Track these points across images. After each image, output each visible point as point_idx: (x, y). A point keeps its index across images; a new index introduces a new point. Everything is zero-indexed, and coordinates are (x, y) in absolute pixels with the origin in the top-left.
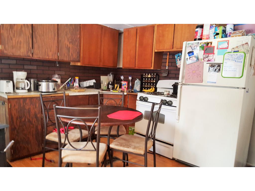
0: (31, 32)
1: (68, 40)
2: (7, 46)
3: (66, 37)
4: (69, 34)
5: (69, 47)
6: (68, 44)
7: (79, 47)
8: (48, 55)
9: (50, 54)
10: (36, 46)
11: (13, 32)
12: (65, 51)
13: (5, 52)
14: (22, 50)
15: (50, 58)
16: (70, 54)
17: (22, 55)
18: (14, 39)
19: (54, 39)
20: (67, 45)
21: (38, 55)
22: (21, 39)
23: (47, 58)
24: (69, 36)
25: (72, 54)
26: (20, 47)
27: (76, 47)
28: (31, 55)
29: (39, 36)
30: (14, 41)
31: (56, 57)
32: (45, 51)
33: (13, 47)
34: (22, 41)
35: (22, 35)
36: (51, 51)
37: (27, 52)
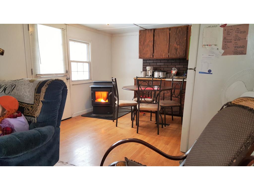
0: (153, 44)
1: (177, 43)
2: (141, 54)
4: (178, 39)
5: (177, 48)
6: (177, 46)
7: (185, 47)
8: (162, 56)
9: (164, 55)
10: (155, 51)
11: (144, 46)
12: (173, 51)
13: (141, 57)
14: (148, 55)
15: (164, 57)
16: (178, 53)
18: (144, 49)
19: (167, 44)
21: (156, 56)
22: (148, 49)
24: (177, 40)
25: (179, 52)
26: (147, 53)
27: (182, 47)
28: (152, 57)
29: (158, 45)
30: (144, 51)
31: (167, 56)
32: (161, 54)
33: (144, 54)
35: (148, 47)
36: (164, 53)
37: (150, 55)
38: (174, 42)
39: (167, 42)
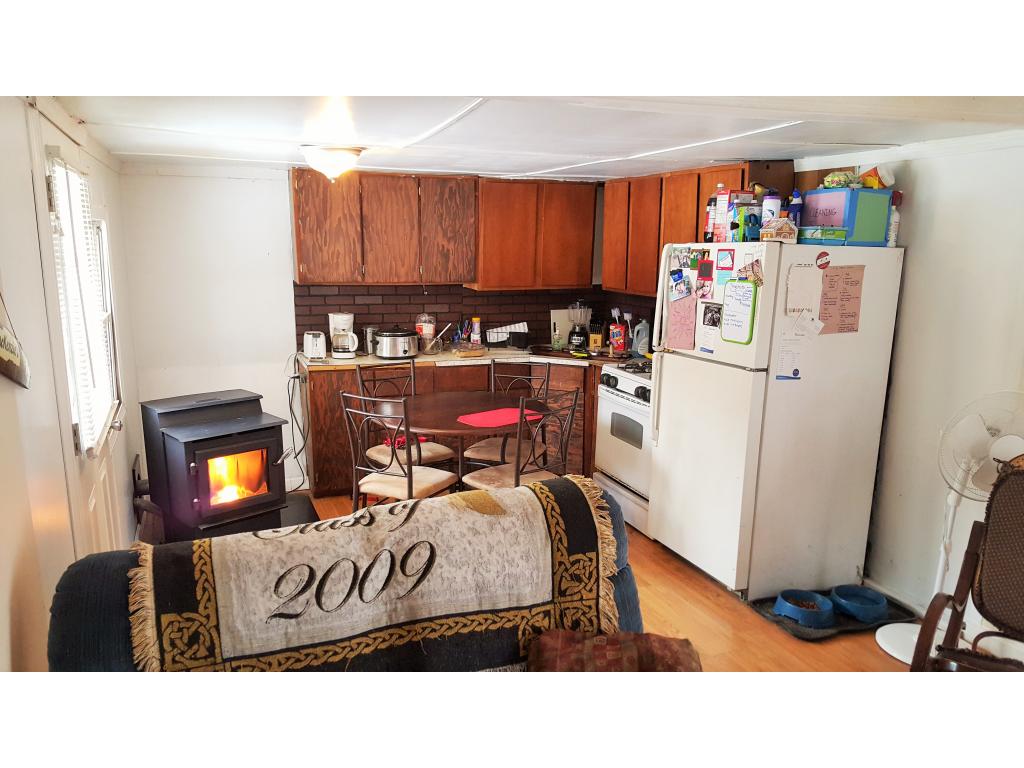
0: (359, 229)
1: (445, 235)
2: (312, 265)
3: (439, 228)
4: (447, 220)
5: (448, 250)
6: (445, 243)
7: (473, 248)
8: (397, 275)
9: (402, 271)
10: (370, 257)
11: (323, 234)
12: (436, 260)
13: (309, 276)
14: (342, 270)
15: (403, 280)
16: (450, 267)
17: (341, 280)
18: (325, 249)
19: (412, 234)
20: (443, 246)
21: (376, 275)
22: (340, 248)
23: (396, 280)
24: (447, 224)
25: (454, 265)
26: (337, 263)
27: (465, 249)
28: (360, 279)
29: (378, 234)
30: (325, 253)
31: (416, 277)
32: (391, 268)
33: (324, 266)
34: (342, 252)
35: (341, 239)
36: (403, 265)
37: (353, 273)
38: (436, 228)
39: (412, 228)
